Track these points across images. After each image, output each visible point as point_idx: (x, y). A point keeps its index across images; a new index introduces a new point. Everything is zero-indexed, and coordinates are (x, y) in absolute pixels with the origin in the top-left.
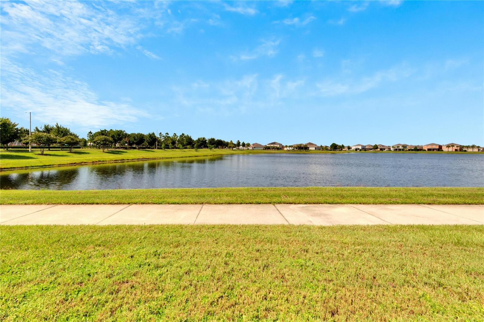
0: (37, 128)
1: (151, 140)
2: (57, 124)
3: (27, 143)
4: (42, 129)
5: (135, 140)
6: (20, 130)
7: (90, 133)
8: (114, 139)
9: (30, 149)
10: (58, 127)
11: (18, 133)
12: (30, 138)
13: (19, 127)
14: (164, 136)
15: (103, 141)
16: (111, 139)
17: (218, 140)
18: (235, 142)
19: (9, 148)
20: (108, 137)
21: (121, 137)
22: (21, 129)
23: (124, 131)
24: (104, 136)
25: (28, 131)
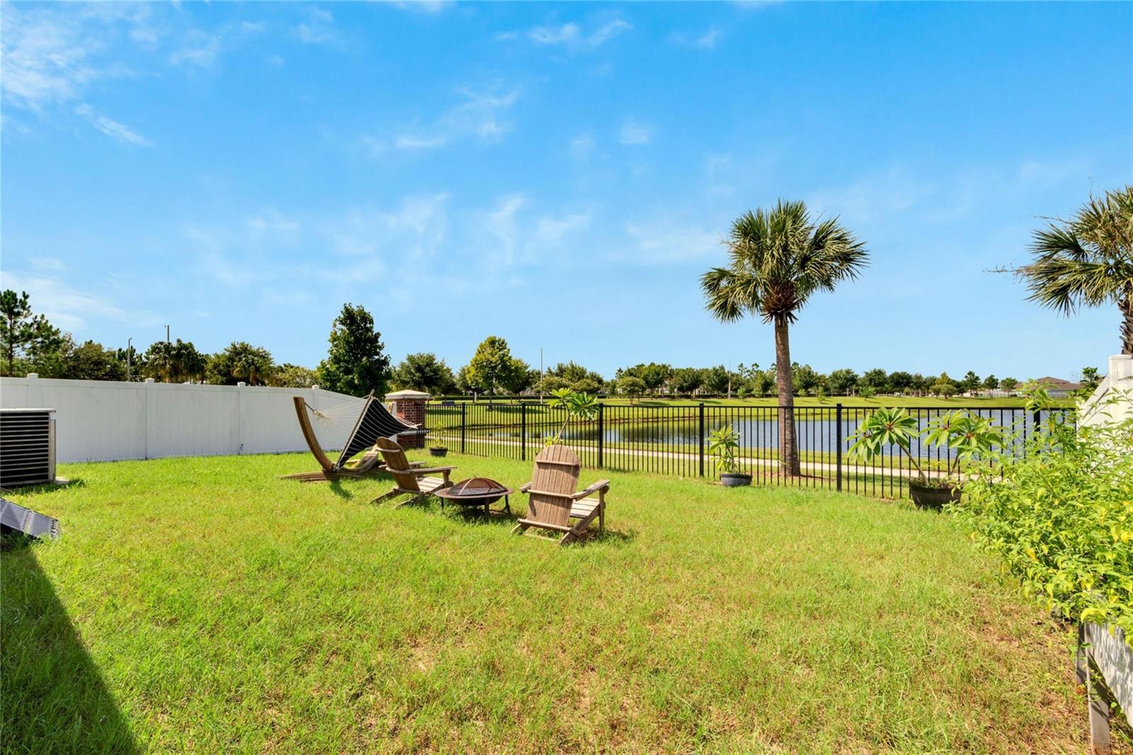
0: (549, 369)
1: (717, 380)
2: (572, 362)
3: (539, 392)
4: (555, 369)
5: (685, 381)
6: (532, 374)
7: (620, 371)
8: (647, 382)
9: (541, 400)
10: (573, 367)
11: (530, 378)
12: (541, 385)
13: (530, 369)
14: (748, 371)
15: (631, 385)
16: (642, 382)
17: (896, 374)
18: (960, 377)
19: (521, 398)
20: (637, 379)
21: (661, 378)
22: (533, 371)
23: (669, 365)
24: (630, 378)
25: (539, 373)
